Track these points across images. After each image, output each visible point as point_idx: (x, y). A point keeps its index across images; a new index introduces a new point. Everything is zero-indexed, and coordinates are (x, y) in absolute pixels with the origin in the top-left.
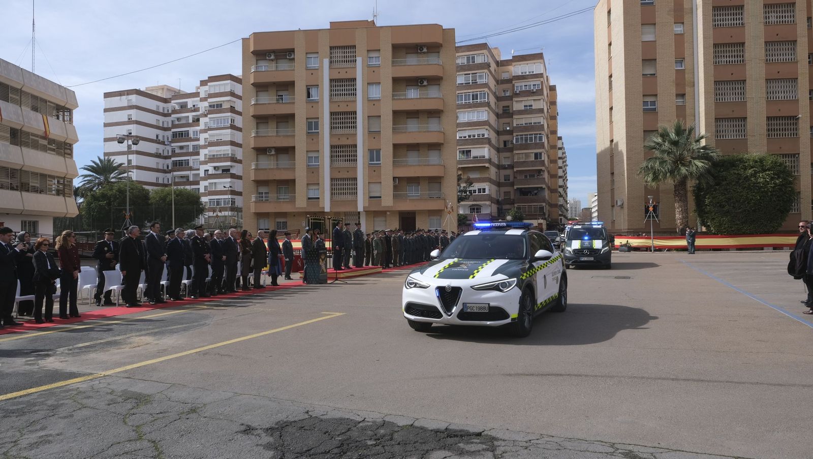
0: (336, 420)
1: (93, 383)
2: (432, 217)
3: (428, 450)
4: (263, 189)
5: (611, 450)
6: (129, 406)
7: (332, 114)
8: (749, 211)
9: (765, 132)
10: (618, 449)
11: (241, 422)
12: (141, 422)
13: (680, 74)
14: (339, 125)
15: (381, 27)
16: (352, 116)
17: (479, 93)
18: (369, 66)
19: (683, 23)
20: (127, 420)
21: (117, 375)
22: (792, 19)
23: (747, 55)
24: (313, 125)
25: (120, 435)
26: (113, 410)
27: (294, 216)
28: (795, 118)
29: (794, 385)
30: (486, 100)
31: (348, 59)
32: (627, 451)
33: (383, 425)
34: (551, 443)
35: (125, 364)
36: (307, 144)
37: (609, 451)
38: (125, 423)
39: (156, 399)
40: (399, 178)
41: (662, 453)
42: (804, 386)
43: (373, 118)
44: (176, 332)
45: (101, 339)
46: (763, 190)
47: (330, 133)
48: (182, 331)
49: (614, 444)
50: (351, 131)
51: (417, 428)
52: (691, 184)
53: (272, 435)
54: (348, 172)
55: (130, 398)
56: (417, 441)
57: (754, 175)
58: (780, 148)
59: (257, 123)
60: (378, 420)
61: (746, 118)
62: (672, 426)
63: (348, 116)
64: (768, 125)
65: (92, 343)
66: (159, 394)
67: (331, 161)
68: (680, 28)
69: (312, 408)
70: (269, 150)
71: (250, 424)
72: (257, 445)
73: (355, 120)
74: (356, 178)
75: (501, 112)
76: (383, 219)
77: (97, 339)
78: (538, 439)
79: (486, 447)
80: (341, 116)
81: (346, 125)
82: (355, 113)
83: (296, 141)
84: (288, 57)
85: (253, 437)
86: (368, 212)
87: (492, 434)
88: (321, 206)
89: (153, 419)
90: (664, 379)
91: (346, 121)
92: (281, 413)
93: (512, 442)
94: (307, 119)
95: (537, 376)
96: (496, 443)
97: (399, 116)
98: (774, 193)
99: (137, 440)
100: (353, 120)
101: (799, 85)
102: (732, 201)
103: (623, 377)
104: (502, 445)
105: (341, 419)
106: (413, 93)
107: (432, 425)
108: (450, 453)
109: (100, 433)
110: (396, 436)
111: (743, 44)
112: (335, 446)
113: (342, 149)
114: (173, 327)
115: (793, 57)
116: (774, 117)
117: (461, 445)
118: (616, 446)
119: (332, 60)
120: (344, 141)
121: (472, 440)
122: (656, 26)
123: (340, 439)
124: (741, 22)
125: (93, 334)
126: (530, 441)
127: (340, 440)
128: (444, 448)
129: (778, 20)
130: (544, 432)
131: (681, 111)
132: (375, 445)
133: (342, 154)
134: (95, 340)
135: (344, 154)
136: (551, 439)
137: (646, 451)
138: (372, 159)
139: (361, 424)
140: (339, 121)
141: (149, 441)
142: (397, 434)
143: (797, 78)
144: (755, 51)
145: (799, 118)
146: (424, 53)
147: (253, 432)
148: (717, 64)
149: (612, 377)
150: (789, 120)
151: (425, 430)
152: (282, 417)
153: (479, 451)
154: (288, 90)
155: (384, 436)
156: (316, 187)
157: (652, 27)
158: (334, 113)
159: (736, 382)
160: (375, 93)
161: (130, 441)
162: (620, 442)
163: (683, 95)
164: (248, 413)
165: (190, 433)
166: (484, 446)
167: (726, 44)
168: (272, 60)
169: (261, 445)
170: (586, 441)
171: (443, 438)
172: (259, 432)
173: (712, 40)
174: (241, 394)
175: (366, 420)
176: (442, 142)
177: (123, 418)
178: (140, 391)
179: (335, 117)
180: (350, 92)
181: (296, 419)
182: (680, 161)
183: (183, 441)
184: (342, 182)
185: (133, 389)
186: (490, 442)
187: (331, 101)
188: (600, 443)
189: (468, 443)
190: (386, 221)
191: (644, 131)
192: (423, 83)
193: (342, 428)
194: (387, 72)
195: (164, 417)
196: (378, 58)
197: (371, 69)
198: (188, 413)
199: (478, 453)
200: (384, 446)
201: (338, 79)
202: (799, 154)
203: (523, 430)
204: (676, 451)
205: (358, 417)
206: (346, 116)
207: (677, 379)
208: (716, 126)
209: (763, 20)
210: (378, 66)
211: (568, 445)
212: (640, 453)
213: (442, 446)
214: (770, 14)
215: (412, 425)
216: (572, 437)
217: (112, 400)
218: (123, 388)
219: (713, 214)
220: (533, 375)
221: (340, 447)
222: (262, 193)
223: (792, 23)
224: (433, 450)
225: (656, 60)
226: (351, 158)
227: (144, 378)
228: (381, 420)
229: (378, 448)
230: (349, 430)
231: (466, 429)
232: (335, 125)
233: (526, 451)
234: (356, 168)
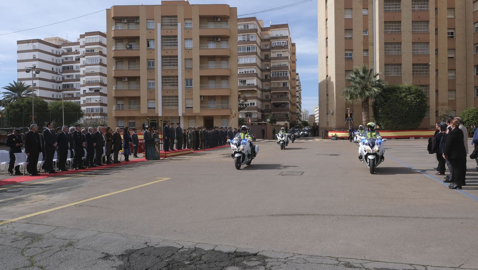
0: (165, 247)
1: (3, 227)
2: (223, 120)
3: (224, 266)
4: (120, 102)
5: (336, 262)
6: (27, 243)
7: (162, 57)
8: (402, 117)
9: (412, 73)
10: (341, 262)
11: (102, 251)
12: (34, 254)
13: (366, 38)
14: (167, 64)
15: (193, 5)
16: (175, 58)
17: (251, 46)
18: (185, 29)
19: (368, 9)
20: (24, 253)
21: (20, 222)
22: (427, 9)
23: (402, 28)
24: (151, 64)
25: (19, 264)
26: (15, 246)
27: (140, 118)
28: (427, 65)
29: (437, 218)
30: (255, 51)
31: (172, 24)
32: (346, 263)
33: (195, 251)
34: (300, 259)
35: (26, 214)
36: (147, 75)
37: (336, 263)
38: (23, 255)
39: (45, 237)
40: (203, 96)
41: (367, 263)
42: (443, 218)
43: (188, 60)
44: (62, 192)
45: (11, 197)
46: (410, 105)
47: (162, 69)
48: (66, 191)
49: (338, 258)
50: (175, 68)
51: (216, 251)
52: (371, 101)
53: (122, 260)
54: (173, 92)
55: (28, 237)
56: (217, 261)
57: (405, 96)
58: (419, 81)
59: (116, 62)
60: (192, 247)
61: (401, 64)
62: (371, 245)
63: (173, 59)
64: (413, 68)
65: (4, 200)
66: (48, 234)
67: (162, 86)
68: (366, 11)
69: (149, 240)
70: (125, 78)
71: (108, 252)
72: (112, 267)
73: (177, 61)
74: (178, 96)
75: (263, 58)
76: (194, 120)
77: (8, 197)
78: (292, 257)
79: (260, 263)
80: (169, 59)
81: (171, 64)
82: (177, 56)
83: (140, 73)
84: (135, 22)
85: (110, 261)
86: (185, 117)
87: (263, 254)
88: (156, 113)
89: (42, 251)
90: (363, 216)
91: (171, 61)
92: (129, 244)
93: (276, 259)
94: (147, 59)
95: (289, 215)
96: (266, 260)
97: (204, 59)
98: (416, 107)
99: (30, 266)
100: (175, 61)
101: (430, 46)
102: (393, 111)
103: (339, 215)
104: (270, 261)
105: (168, 247)
106: (212, 45)
107: (226, 250)
108: (238, 268)
109: (4, 262)
110: (203, 257)
111: (400, 22)
112: (164, 266)
113: (169, 79)
114: (60, 189)
115: (427, 30)
116: (416, 64)
117: (245, 262)
118: (339, 259)
119: (163, 24)
120: (170, 74)
121: (252, 259)
122: (353, 10)
123: (167, 260)
124: (399, 9)
125: (6, 194)
126: (287, 258)
127: (167, 262)
128: (234, 264)
129: (420, 9)
130: (295, 252)
131: (366, 60)
132: (190, 264)
133: (169, 81)
134: (7, 198)
135: (170, 81)
136: (300, 256)
137: (357, 262)
138: (187, 85)
139: (181, 250)
140: (167, 61)
141: (38, 267)
142: (203, 256)
143: (429, 42)
144: (406, 26)
145: (429, 65)
146: (219, 21)
147: (110, 258)
148: (386, 33)
149: (333, 215)
150: (424, 66)
151: (222, 253)
152: (130, 247)
153: (256, 266)
154: (135, 42)
155: (196, 258)
156: (153, 101)
157: (350, 10)
158: (164, 56)
159: (404, 217)
160: (189, 44)
161: (25, 267)
162: (341, 257)
163: (367, 50)
164: (107, 245)
165: (67, 260)
166: (259, 263)
167: (391, 22)
168: (125, 23)
169: (115, 267)
170: (321, 257)
171: (233, 258)
172: (114, 258)
173: (383, 19)
174: (103, 232)
175: (184, 247)
176: (229, 75)
177: (22, 251)
178: (34, 232)
179: (164, 59)
180: (174, 44)
181: (139, 248)
182: (365, 88)
183: (62, 266)
184: (169, 99)
185: (29, 231)
186: (263, 259)
187: (162, 49)
188: (329, 258)
189: (249, 261)
190: (196, 122)
191: (345, 71)
192: (218, 39)
193: (169, 254)
194: (197, 32)
195: (50, 250)
196: (191, 24)
197: (186, 30)
198: (67, 246)
199: (255, 267)
200: (196, 265)
201: (166, 36)
202: (429, 85)
203: (282, 251)
204: (375, 261)
205: (179, 245)
206: (171, 58)
207: (371, 216)
208: (385, 69)
209: (411, 9)
210: (191, 28)
211: (310, 259)
212: (354, 264)
213: (233, 263)
214: (415, 5)
215: (213, 250)
216: (313, 255)
217: (15, 239)
218: (23, 230)
219: (383, 118)
220: (286, 215)
221: (167, 266)
222: (120, 105)
223: (427, 11)
224: (227, 266)
225: (352, 29)
226: (174, 84)
227: (38, 223)
228: (194, 247)
229: (192, 266)
230: (173, 254)
231: (247, 251)
232: (165, 64)
233: (285, 265)
234: (177, 90)
